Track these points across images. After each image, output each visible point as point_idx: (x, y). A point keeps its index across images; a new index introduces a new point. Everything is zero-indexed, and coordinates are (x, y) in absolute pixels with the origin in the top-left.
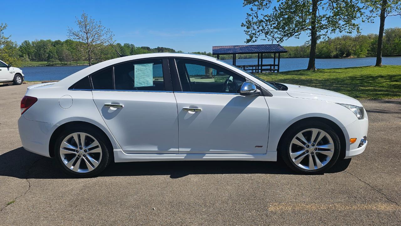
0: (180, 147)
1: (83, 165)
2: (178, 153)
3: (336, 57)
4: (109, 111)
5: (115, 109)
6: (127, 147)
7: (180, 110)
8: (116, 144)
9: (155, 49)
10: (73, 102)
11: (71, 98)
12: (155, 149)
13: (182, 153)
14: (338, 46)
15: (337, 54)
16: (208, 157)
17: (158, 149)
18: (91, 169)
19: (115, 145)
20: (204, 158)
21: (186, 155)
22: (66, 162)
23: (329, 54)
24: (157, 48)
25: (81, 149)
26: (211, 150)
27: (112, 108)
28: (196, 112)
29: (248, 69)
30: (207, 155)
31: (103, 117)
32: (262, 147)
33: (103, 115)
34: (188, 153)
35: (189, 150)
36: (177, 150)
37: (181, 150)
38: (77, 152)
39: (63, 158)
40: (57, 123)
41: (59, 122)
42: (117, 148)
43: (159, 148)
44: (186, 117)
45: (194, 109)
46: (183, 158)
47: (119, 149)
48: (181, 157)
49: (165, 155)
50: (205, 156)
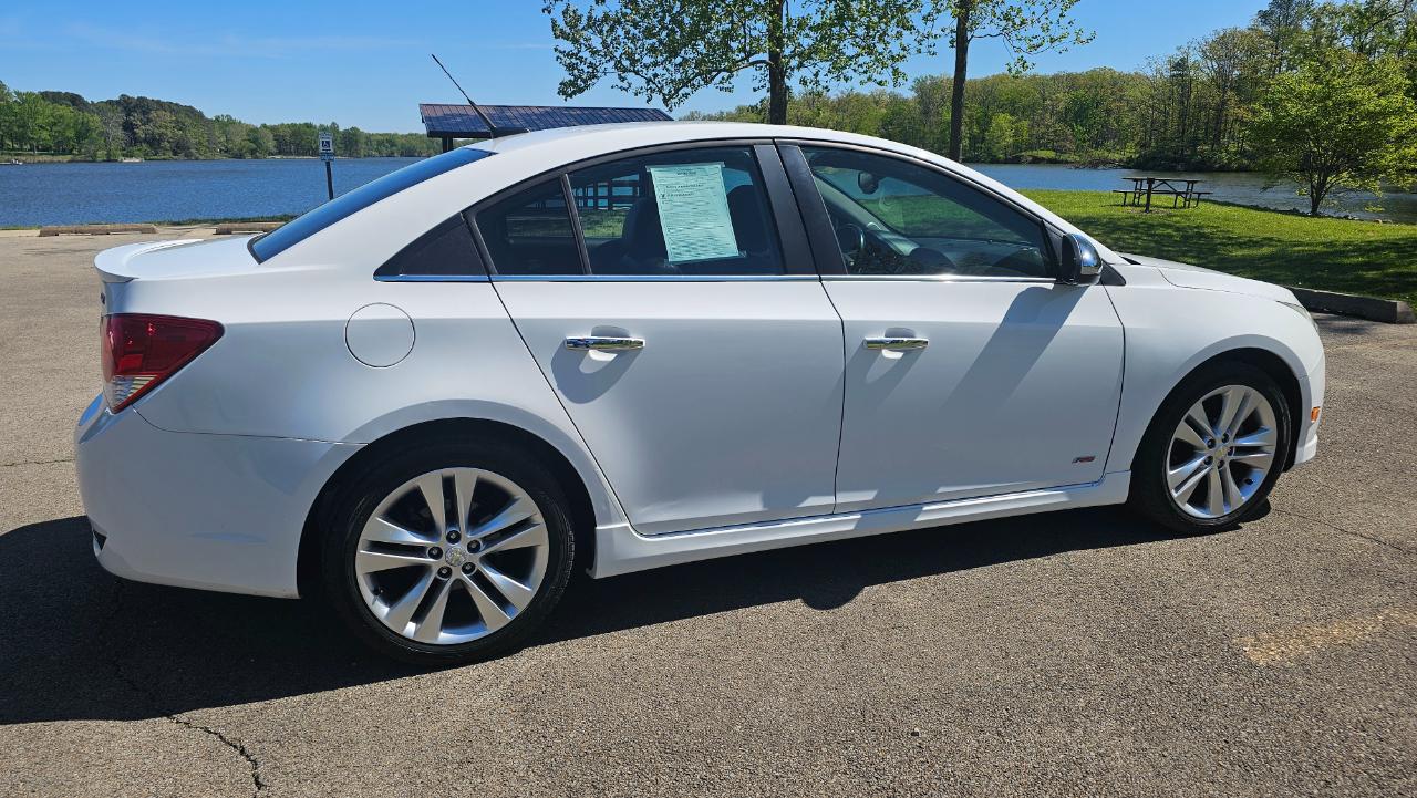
0: (840, 491)
1: (461, 612)
2: (832, 511)
4: (584, 368)
5: (610, 357)
6: (647, 509)
7: (854, 346)
8: (607, 504)
9: (110, 102)
10: (415, 332)
11: (405, 316)
12: (754, 505)
13: (848, 509)
16: (934, 514)
17: (765, 506)
18: (494, 618)
19: (604, 508)
20: (919, 519)
21: (859, 516)
22: (382, 610)
24: (116, 98)
25: (457, 539)
26: (941, 490)
27: (594, 354)
28: (906, 353)
30: (926, 508)
31: (559, 393)
32: (1091, 459)
33: (559, 387)
34: (865, 509)
35: (869, 496)
36: (830, 500)
37: (843, 498)
38: (431, 556)
39: (368, 596)
40: (351, 435)
41: (358, 433)
42: (609, 521)
43: (766, 502)
44: (874, 373)
45: (901, 339)
46: (851, 527)
47: (619, 522)
48: (844, 526)
49: (784, 525)
50: (920, 512)
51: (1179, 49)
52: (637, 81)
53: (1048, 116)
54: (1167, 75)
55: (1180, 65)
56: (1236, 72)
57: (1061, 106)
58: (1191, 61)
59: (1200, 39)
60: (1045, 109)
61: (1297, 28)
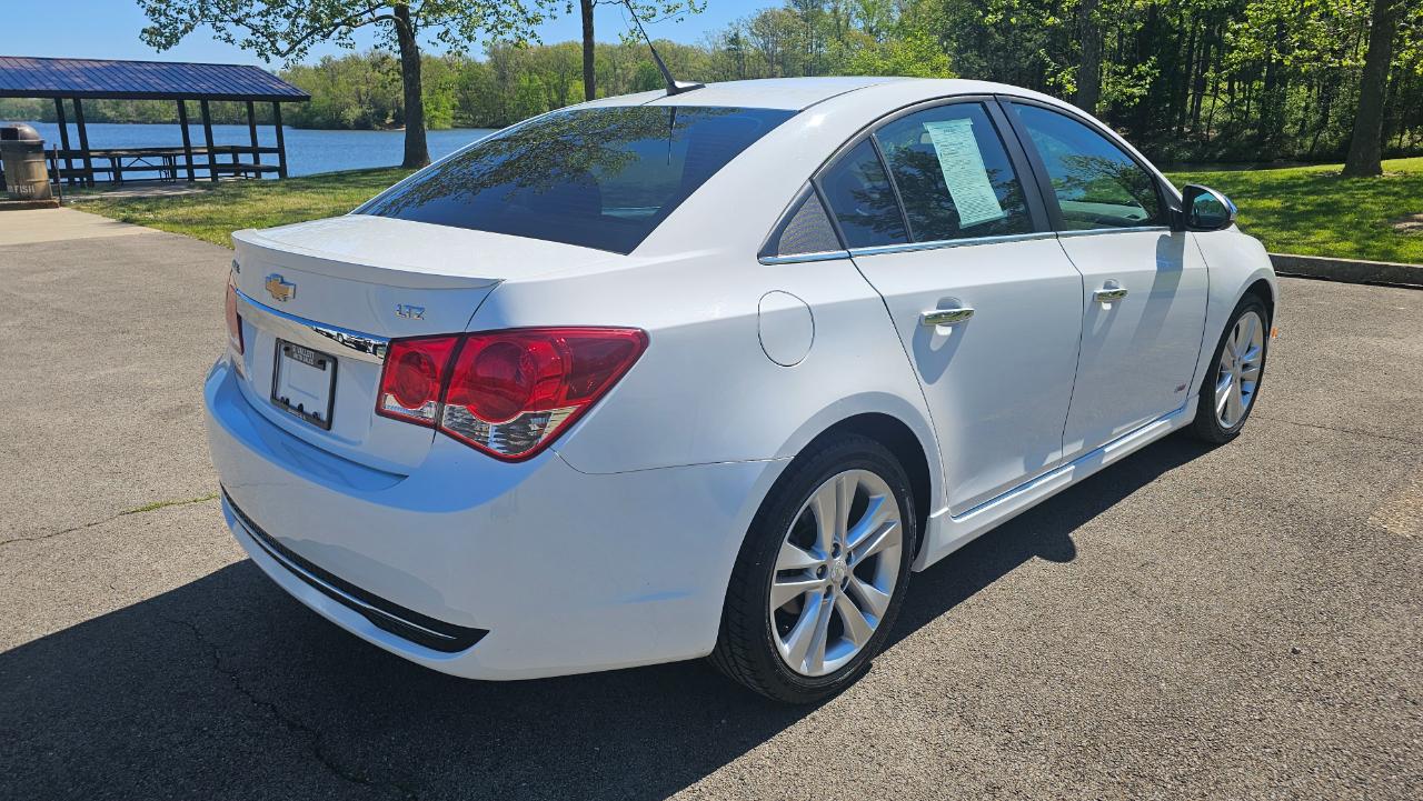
0: (1065, 444)
3: (363, 124)
4: (933, 346)
5: (949, 331)
6: (959, 488)
7: (1088, 301)
8: (940, 490)
10: (815, 322)
11: (802, 304)
14: (364, 88)
15: (364, 114)
16: (1110, 455)
17: (1025, 470)
19: (938, 494)
20: (1103, 462)
21: (1073, 466)
22: (784, 649)
23: (338, 115)
25: (836, 554)
26: (1114, 432)
27: (939, 329)
28: (1114, 303)
29: (146, 165)
30: (1107, 450)
31: (918, 375)
32: (1183, 388)
34: (1076, 460)
35: (1080, 446)
36: (1059, 455)
37: (1066, 451)
40: (781, 449)
41: (786, 445)
42: (939, 507)
43: (1026, 465)
44: (1098, 326)
46: (1070, 479)
47: (944, 507)
48: (1066, 479)
49: (1035, 485)
50: (1104, 454)
51: (731, 24)
52: (241, 33)
53: (620, 84)
54: (724, 48)
55: (735, 40)
56: (779, 49)
57: (631, 76)
58: (741, 36)
59: (746, 17)
60: (617, 78)
61: (821, 11)
